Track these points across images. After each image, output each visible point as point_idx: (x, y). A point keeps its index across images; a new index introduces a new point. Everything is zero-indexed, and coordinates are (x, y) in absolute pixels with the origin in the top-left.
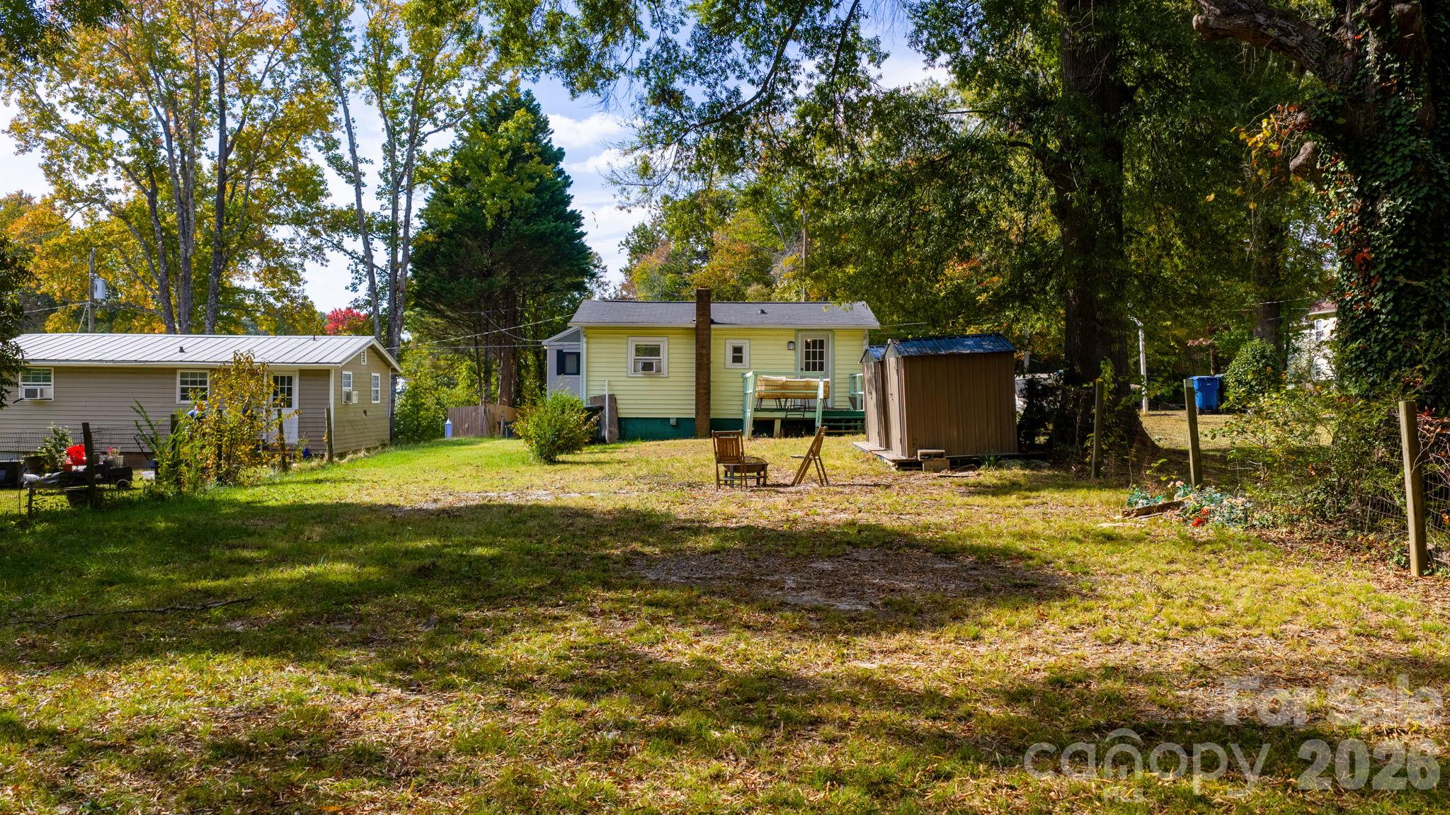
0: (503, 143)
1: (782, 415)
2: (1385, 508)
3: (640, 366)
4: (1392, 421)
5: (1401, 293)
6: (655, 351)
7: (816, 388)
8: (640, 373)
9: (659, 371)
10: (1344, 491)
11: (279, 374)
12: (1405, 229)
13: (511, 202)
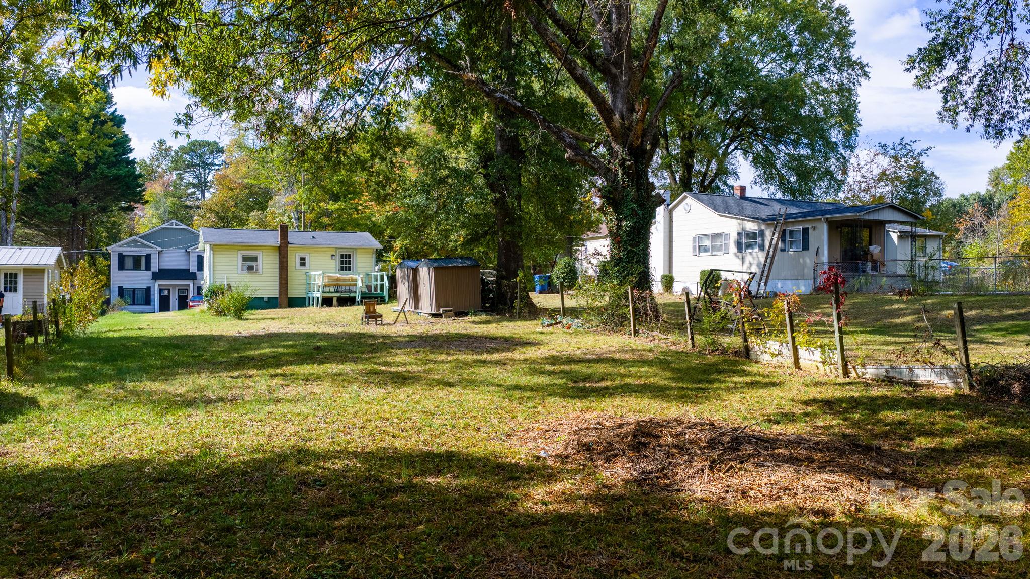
0: (87, 112)
1: (338, 295)
2: (624, 318)
3: (246, 267)
4: (626, 292)
5: (629, 252)
6: (255, 259)
7: (356, 280)
8: (246, 272)
9: (257, 270)
10: (613, 316)
11: (8, 272)
12: (630, 232)
13: (96, 152)
